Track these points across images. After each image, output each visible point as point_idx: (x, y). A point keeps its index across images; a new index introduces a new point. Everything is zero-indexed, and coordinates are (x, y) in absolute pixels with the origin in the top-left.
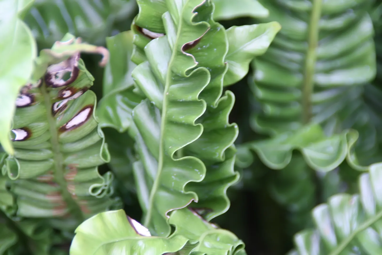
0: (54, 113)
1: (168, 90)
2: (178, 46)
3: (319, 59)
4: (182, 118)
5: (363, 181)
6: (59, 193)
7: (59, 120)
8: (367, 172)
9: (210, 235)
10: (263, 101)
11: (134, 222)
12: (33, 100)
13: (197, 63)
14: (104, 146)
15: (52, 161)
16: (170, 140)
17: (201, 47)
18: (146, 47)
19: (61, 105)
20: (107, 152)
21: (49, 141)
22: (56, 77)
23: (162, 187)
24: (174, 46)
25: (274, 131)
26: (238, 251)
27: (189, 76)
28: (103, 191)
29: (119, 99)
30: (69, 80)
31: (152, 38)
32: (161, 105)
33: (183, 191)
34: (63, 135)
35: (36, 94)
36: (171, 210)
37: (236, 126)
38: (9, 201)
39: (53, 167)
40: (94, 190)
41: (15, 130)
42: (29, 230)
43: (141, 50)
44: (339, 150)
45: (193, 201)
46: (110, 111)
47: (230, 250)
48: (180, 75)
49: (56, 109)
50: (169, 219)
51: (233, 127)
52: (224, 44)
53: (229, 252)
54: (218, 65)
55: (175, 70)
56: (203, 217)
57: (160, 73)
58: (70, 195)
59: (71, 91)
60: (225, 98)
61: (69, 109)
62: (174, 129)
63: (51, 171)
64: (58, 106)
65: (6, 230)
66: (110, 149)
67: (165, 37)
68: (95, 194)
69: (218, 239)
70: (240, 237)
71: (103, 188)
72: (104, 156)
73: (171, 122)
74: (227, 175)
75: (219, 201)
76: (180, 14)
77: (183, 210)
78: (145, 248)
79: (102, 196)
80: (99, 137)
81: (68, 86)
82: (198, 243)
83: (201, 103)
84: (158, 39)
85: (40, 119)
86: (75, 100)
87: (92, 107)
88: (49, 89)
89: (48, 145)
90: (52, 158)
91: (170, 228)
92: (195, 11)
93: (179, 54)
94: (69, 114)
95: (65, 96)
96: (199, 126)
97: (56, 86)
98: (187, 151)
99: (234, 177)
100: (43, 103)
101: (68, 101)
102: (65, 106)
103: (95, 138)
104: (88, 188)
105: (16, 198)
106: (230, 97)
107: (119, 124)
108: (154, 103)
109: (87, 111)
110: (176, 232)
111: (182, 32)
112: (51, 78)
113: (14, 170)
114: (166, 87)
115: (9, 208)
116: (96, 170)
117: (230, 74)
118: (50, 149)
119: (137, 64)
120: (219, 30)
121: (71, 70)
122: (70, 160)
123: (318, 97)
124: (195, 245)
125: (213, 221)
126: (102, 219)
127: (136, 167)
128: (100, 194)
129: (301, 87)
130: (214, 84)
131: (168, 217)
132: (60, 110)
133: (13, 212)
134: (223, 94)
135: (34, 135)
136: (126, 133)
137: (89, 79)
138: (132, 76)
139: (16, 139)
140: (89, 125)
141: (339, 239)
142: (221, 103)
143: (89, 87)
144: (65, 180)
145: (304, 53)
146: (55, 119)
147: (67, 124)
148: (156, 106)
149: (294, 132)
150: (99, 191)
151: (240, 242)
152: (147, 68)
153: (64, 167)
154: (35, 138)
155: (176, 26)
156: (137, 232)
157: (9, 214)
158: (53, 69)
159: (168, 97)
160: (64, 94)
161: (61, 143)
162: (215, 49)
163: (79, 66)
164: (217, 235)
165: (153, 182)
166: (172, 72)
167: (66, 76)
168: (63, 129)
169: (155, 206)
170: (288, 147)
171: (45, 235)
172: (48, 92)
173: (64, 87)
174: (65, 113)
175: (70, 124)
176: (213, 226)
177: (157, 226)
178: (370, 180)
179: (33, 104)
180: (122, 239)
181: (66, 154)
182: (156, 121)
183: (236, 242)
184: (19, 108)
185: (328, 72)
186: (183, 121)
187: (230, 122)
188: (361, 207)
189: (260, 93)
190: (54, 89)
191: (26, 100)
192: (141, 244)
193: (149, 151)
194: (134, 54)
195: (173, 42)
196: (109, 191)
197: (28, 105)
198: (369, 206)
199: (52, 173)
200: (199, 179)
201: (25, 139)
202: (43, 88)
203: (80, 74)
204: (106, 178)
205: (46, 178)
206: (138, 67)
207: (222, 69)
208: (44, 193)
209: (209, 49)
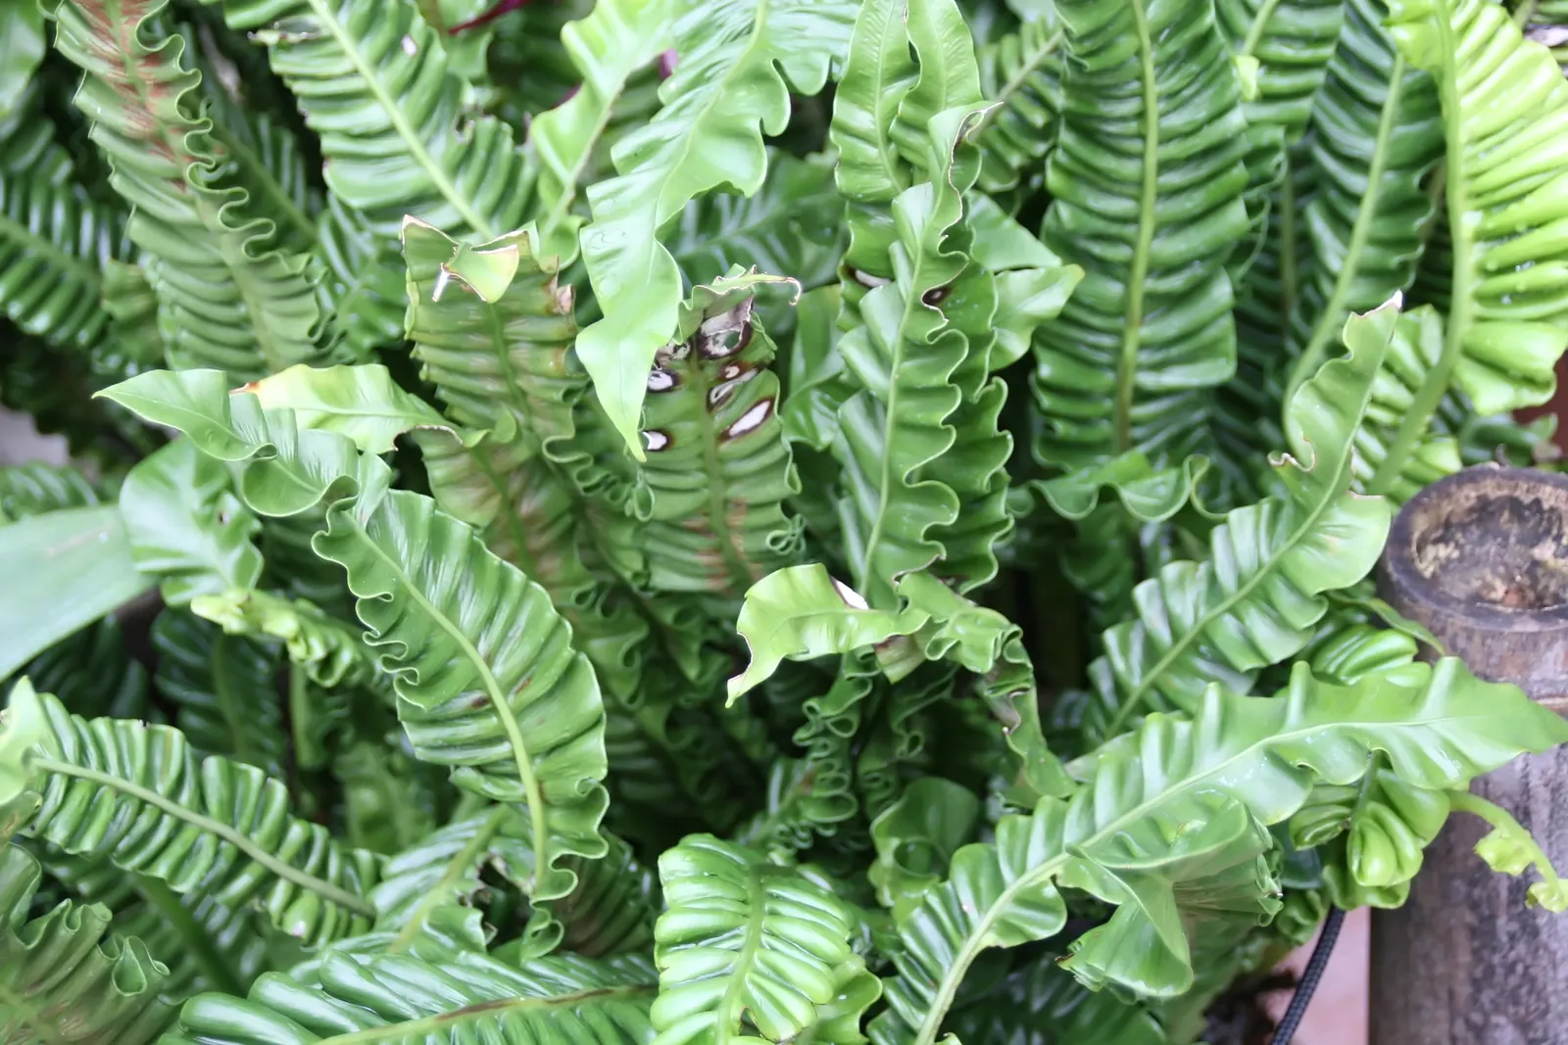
0: (710, 407)
1: (898, 369)
2: (916, 295)
3: (1143, 346)
4: (921, 417)
5: (1218, 536)
6: (718, 550)
7: (719, 420)
8: (1224, 521)
9: (964, 616)
10: (1050, 414)
11: (841, 585)
12: (676, 380)
13: (947, 321)
14: (791, 468)
15: (706, 491)
16: (901, 455)
17: (953, 302)
18: (861, 302)
19: (722, 394)
20: (796, 477)
21: (701, 456)
22: (716, 342)
23: (887, 536)
24: (908, 295)
25: (1068, 467)
26: (1011, 642)
27: (932, 343)
28: (788, 544)
29: (815, 395)
30: (737, 346)
31: (870, 288)
32: (887, 396)
33: (921, 540)
34: (725, 447)
35: (682, 372)
36: (901, 573)
37: (1010, 437)
38: (637, 564)
39: (707, 503)
40: (775, 541)
41: (647, 431)
42: (668, 616)
43: (854, 309)
44: (1178, 488)
45: (938, 559)
46: (801, 417)
47: (999, 637)
48: (918, 343)
49: (714, 400)
50: (898, 587)
51: (1004, 438)
52: (991, 297)
53: (996, 640)
54: (981, 331)
55: (910, 336)
56: (954, 588)
57: (885, 345)
58: (735, 552)
59: (740, 367)
60: (992, 387)
61: (734, 402)
62: (908, 437)
63: (704, 510)
64: (716, 395)
65: (631, 616)
66: (801, 473)
67: (893, 285)
68: (777, 548)
69: (979, 622)
70: (1013, 620)
71: (789, 538)
72: (792, 482)
73: (903, 425)
74: (993, 520)
75: (979, 562)
76: (919, 242)
77: (920, 573)
78: (859, 629)
79: (787, 552)
80: (784, 449)
81: (734, 358)
82: (946, 622)
83: (953, 390)
84: (881, 287)
85: (687, 416)
86: (745, 384)
87: (772, 400)
88: (703, 362)
89: (699, 464)
90: (706, 486)
91: (900, 602)
92: (944, 233)
93: (917, 308)
94: (734, 410)
95: (729, 376)
96: (948, 431)
97: (715, 357)
98: (927, 473)
99: (1005, 522)
100: (693, 388)
101: (734, 388)
102: (728, 395)
103: (777, 453)
104: (765, 538)
105: (647, 559)
106: (999, 387)
107: (816, 438)
108: (874, 393)
109: (765, 406)
110: (909, 606)
111: (922, 272)
112: (707, 344)
113: (646, 505)
114: (895, 366)
115: (636, 575)
116: (778, 508)
117: (999, 350)
118: (703, 470)
119: (845, 331)
120: (983, 272)
121: (740, 329)
122: (735, 491)
123: (1140, 411)
124: (941, 626)
125: (970, 595)
126: (788, 576)
127: (843, 507)
128: (783, 549)
129: (1112, 393)
130: (973, 363)
131: (897, 583)
132: (721, 401)
133: (642, 582)
134: (989, 382)
135: (678, 443)
136: (828, 451)
137: (769, 347)
138: (839, 350)
139: (649, 447)
140: (768, 429)
141: (1176, 635)
142: (985, 397)
143: (767, 361)
144: (728, 527)
145: (1119, 334)
146: (713, 418)
147: (731, 427)
148: (877, 399)
149: (1101, 466)
150: (783, 544)
151: (1016, 628)
152: (863, 337)
153: (726, 502)
154: (678, 448)
155: (911, 263)
156: (846, 602)
157: (635, 587)
158: (711, 327)
159: (898, 382)
160: (728, 372)
161: (722, 460)
162: (976, 306)
163: (751, 322)
164: (977, 618)
165: (871, 529)
166: (906, 339)
167: (731, 341)
168: (725, 436)
169: (874, 569)
170: (1092, 487)
171: (693, 625)
172: (702, 368)
173: (728, 358)
174: (730, 406)
175: (737, 429)
176: (971, 603)
177: (876, 601)
178: (1228, 533)
179: (677, 387)
180: (822, 611)
181: (730, 480)
182: (876, 425)
183: (1008, 628)
184: (651, 392)
185: (1158, 367)
186: (923, 422)
187: (1000, 428)
188: (1213, 579)
189: (1046, 401)
190: (710, 362)
191: (665, 381)
192: (851, 620)
193: (865, 478)
194: (843, 315)
195: (906, 290)
196: (798, 547)
197: (668, 390)
198: (1226, 578)
199: (706, 515)
200: (948, 520)
201: (663, 448)
202: (694, 362)
203: (754, 336)
204: (794, 522)
205: (697, 522)
206: (847, 336)
207: (988, 338)
208: (694, 550)
209: (966, 305)
